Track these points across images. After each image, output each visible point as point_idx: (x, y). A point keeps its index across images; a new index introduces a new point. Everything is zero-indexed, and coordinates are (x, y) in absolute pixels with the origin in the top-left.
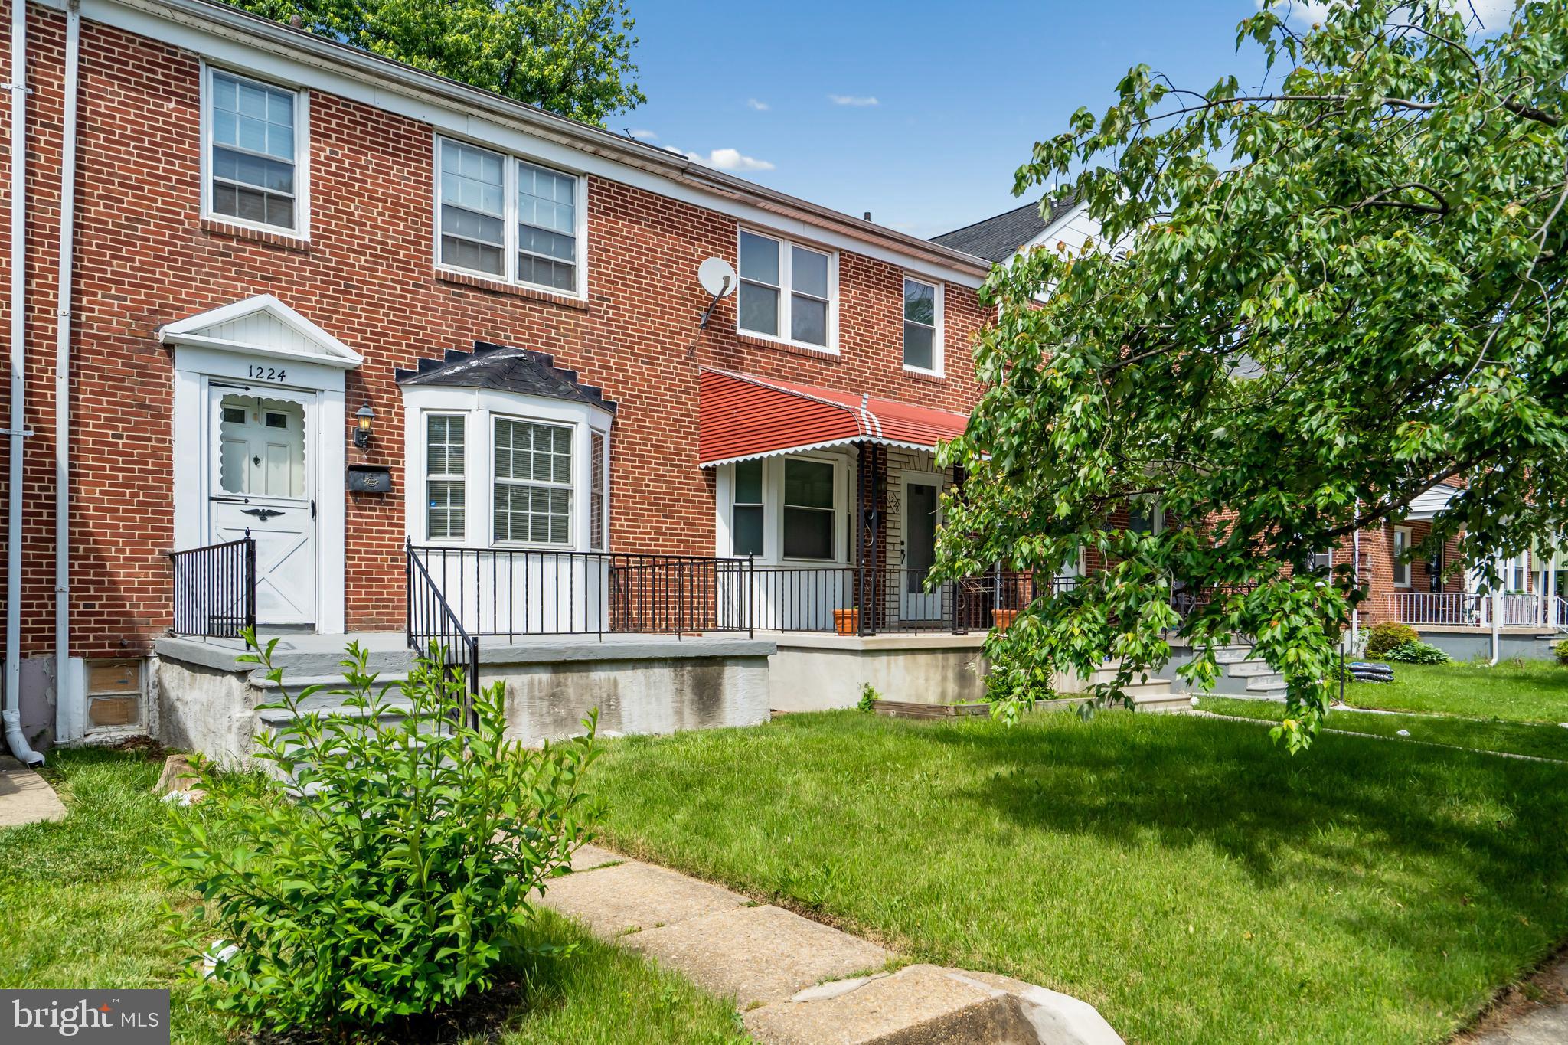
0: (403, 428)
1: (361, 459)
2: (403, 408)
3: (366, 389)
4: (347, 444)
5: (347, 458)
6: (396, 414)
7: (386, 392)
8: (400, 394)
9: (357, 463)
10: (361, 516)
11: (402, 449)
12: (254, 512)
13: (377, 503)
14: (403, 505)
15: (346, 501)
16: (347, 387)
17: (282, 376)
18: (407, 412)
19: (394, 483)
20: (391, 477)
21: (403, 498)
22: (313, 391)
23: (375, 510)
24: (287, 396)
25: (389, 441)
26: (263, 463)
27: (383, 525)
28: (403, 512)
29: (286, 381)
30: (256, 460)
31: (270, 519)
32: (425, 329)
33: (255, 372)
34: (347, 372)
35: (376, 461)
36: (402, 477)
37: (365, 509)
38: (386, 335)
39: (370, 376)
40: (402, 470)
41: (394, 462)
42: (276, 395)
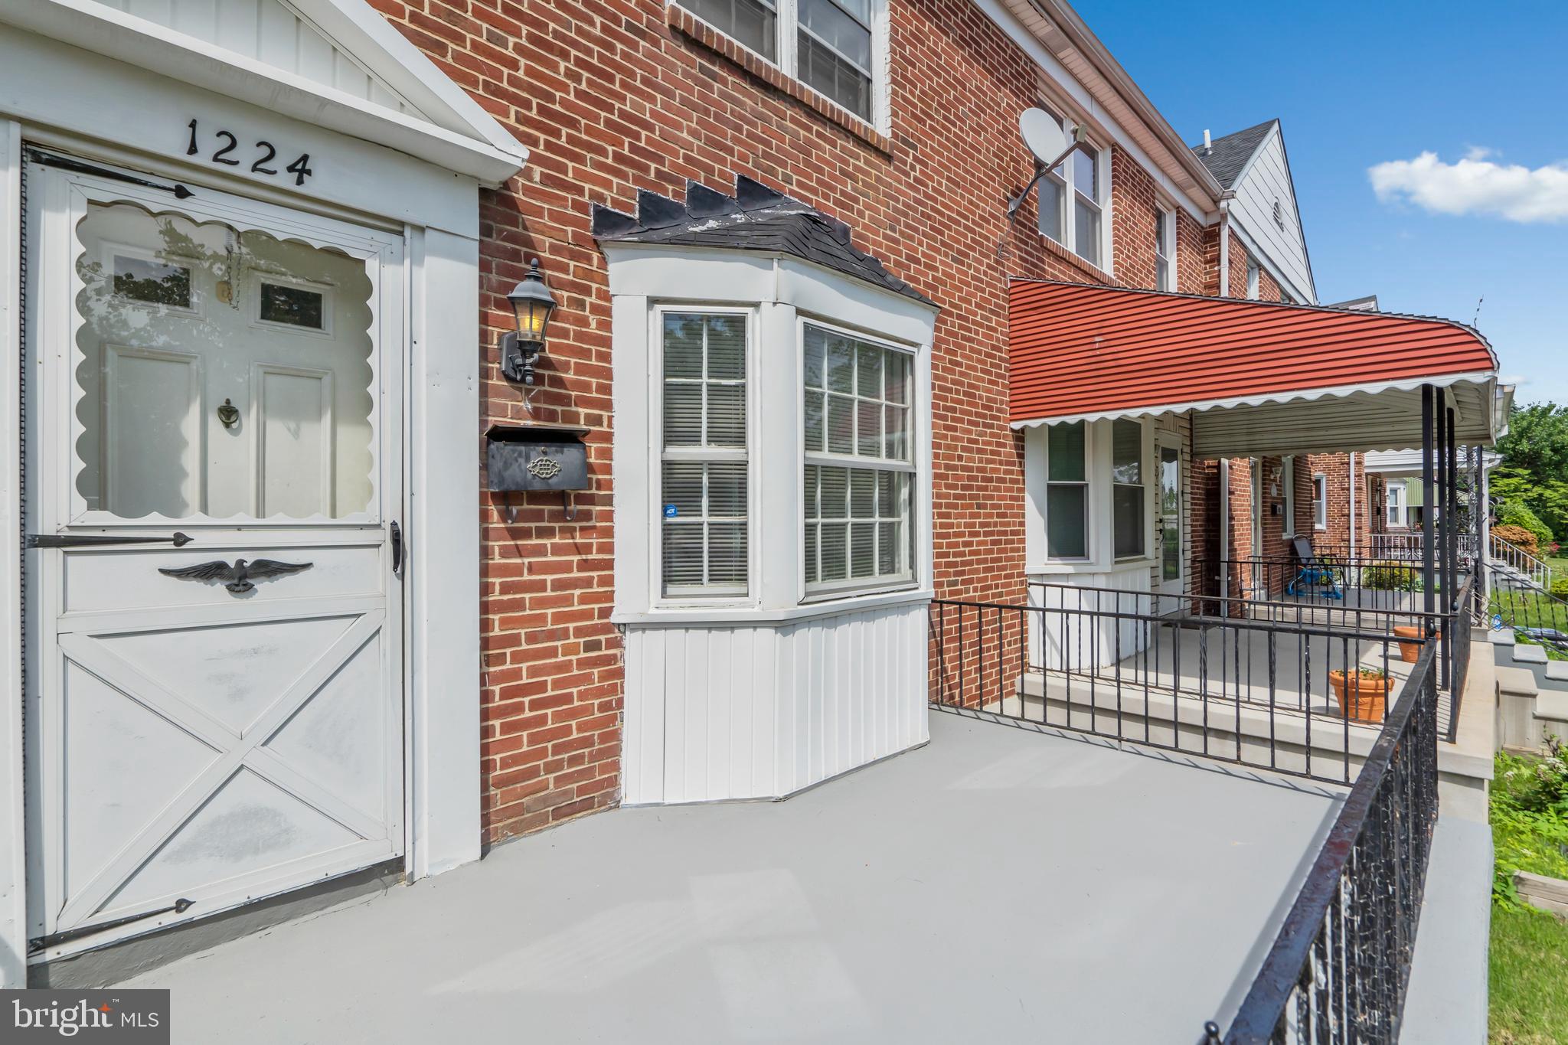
0: (607, 342)
1: (516, 412)
2: (608, 297)
3: (529, 243)
4: (484, 374)
5: (484, 410)
6: (595, 309)
7: (574, 256)
8: (604, 262)
9: (507, 421)
10: (519, 552)
11: (607, 389)
12: (209, 572)
13: (555, 517)
14: (609, 516)
15: (484, 516)
16: (485, 230)
17: (301, 169)
18: (617, 305)
19: (590, 468)
20: (586, 455)
21: (609, 500)
22: (397, 227)
23: (549, 533)
24: (320, 232)
25: (580, 369)
26: (249, 422)
27: (567, 567)
28: (609, 532)
29: (310, 187)
30: (228, 414)
31: (264, 587)
32: (649, 127)
33: (209, 145)
34: (484, 193)
35: (552, 416)
36: (607, 454)
37: (526, 534)
38: (572, 123)
39: (539, 213)
40: (608, 437)
41: (592, 419)
42: (283, 224)
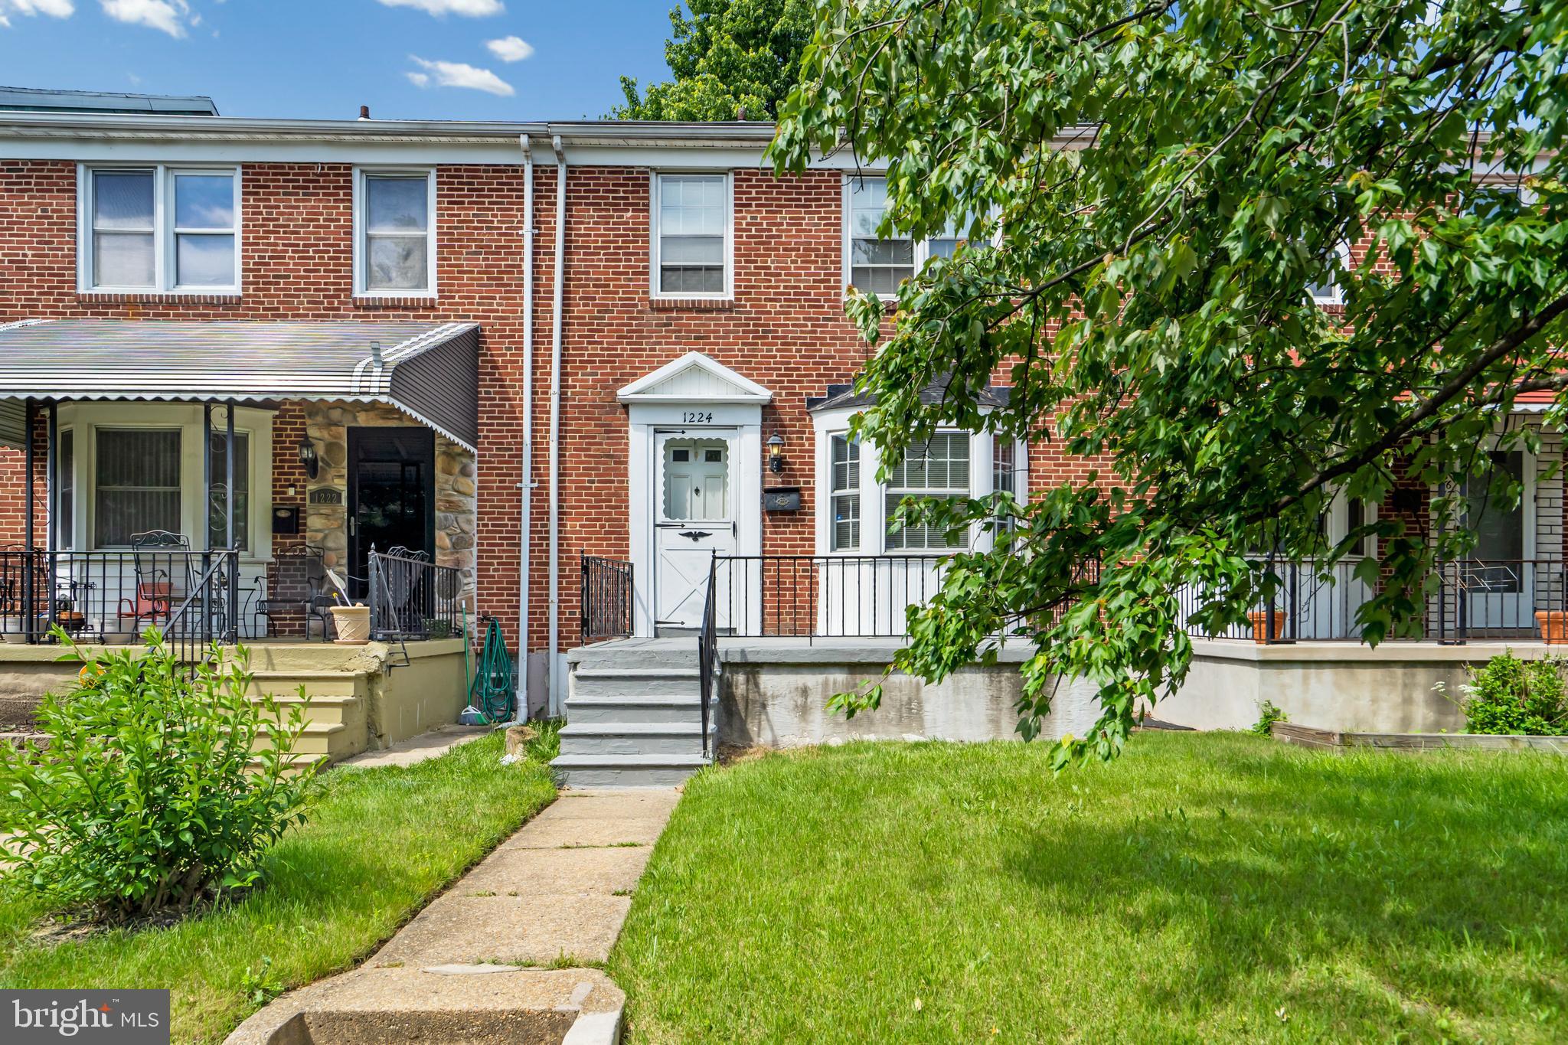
0: (813, 451)
1: (775, 482)
2: (813, 433)
3: (781, 420)
4: (763, 470)
5: (763, 482)
6: (807, 439)
7: (799, 420)
8: (811, 420)
9: (772, 486)
10: (776, 533)
11: (813, 470)
12: (689, 535)
13: (790, 520)
14: (813, 520)
15: (763, 520)
16: (764, 420)
17: (709, 418)
18: (817, 436)
19: (805, 502)
20: (802, 496)
21: (813, 514)
22: (734, 427)
23: (788, 526)
24: (714, 435)
25: (801, 464)
26: (702, 493)
27: (795, 539)
28: (813, 527)
29: (712, 422)
30: (697, 491)
31: (700, 539)
32: (833, 357)
33: (688, 418)
34: (764, 407)
35: (789, 483)
36: (813, 495)
37: (779, 526)
38: (798, 369)
39: (784, 407)
40: (813, 489)
41: (805, 483)
42: (705, 435)
